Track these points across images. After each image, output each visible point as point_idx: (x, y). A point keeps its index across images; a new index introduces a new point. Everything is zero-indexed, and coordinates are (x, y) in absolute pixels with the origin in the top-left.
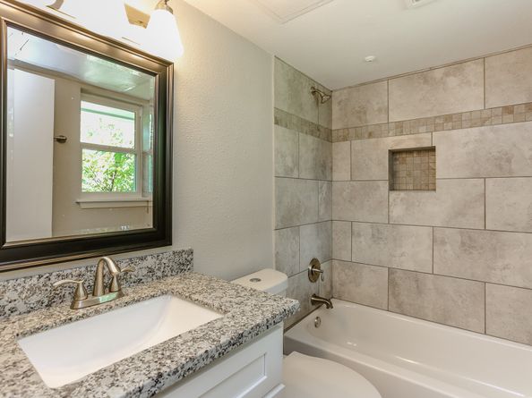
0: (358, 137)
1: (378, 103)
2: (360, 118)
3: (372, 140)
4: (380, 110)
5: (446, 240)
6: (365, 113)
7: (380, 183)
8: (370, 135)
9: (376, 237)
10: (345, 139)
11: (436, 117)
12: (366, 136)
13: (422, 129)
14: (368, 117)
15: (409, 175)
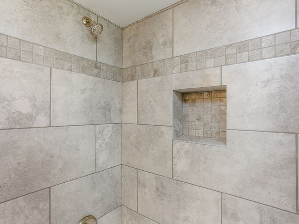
0: (145, 75)
1: (163, 36)
2: (146, 54)
3: (158, 78)
4: (164, 44)
5: (239, 215)
6: (151, 49)
7: (165, 129)
8: (155, 73)
9: (160, 191)
10: (133, 78)
11: (227, 47)
12: (152, 74)
13: (210, 63)
14: (154, 53)
15: (199, 120)
